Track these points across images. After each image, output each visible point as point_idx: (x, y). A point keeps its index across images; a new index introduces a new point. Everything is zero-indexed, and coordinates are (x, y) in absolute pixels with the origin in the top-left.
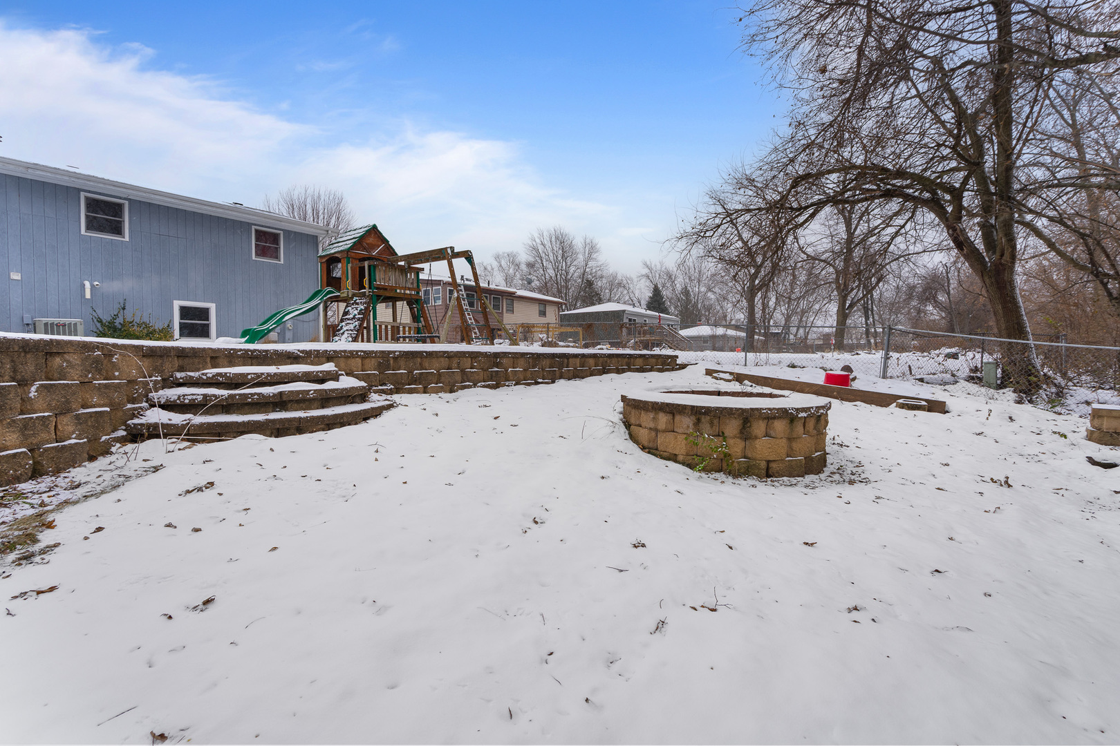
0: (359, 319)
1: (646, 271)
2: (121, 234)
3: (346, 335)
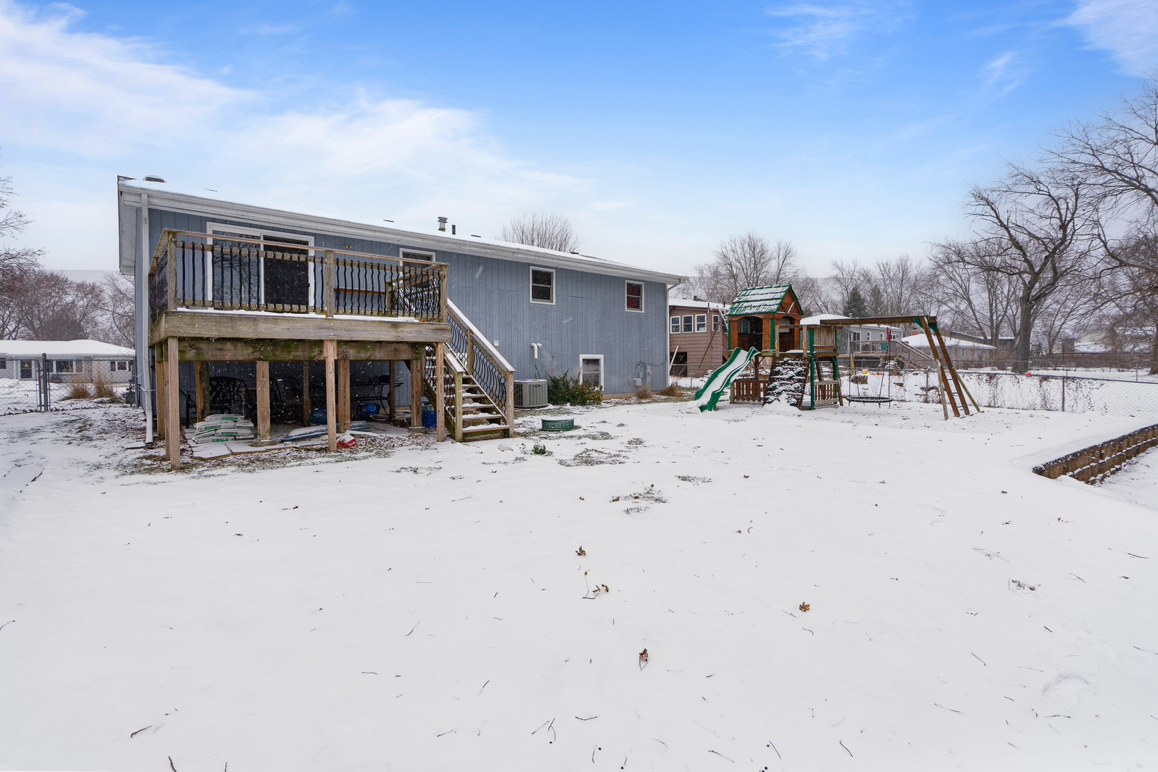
0: (799, 381)
1: (836, 272)
2: (549, 299)
3: (784, 395)
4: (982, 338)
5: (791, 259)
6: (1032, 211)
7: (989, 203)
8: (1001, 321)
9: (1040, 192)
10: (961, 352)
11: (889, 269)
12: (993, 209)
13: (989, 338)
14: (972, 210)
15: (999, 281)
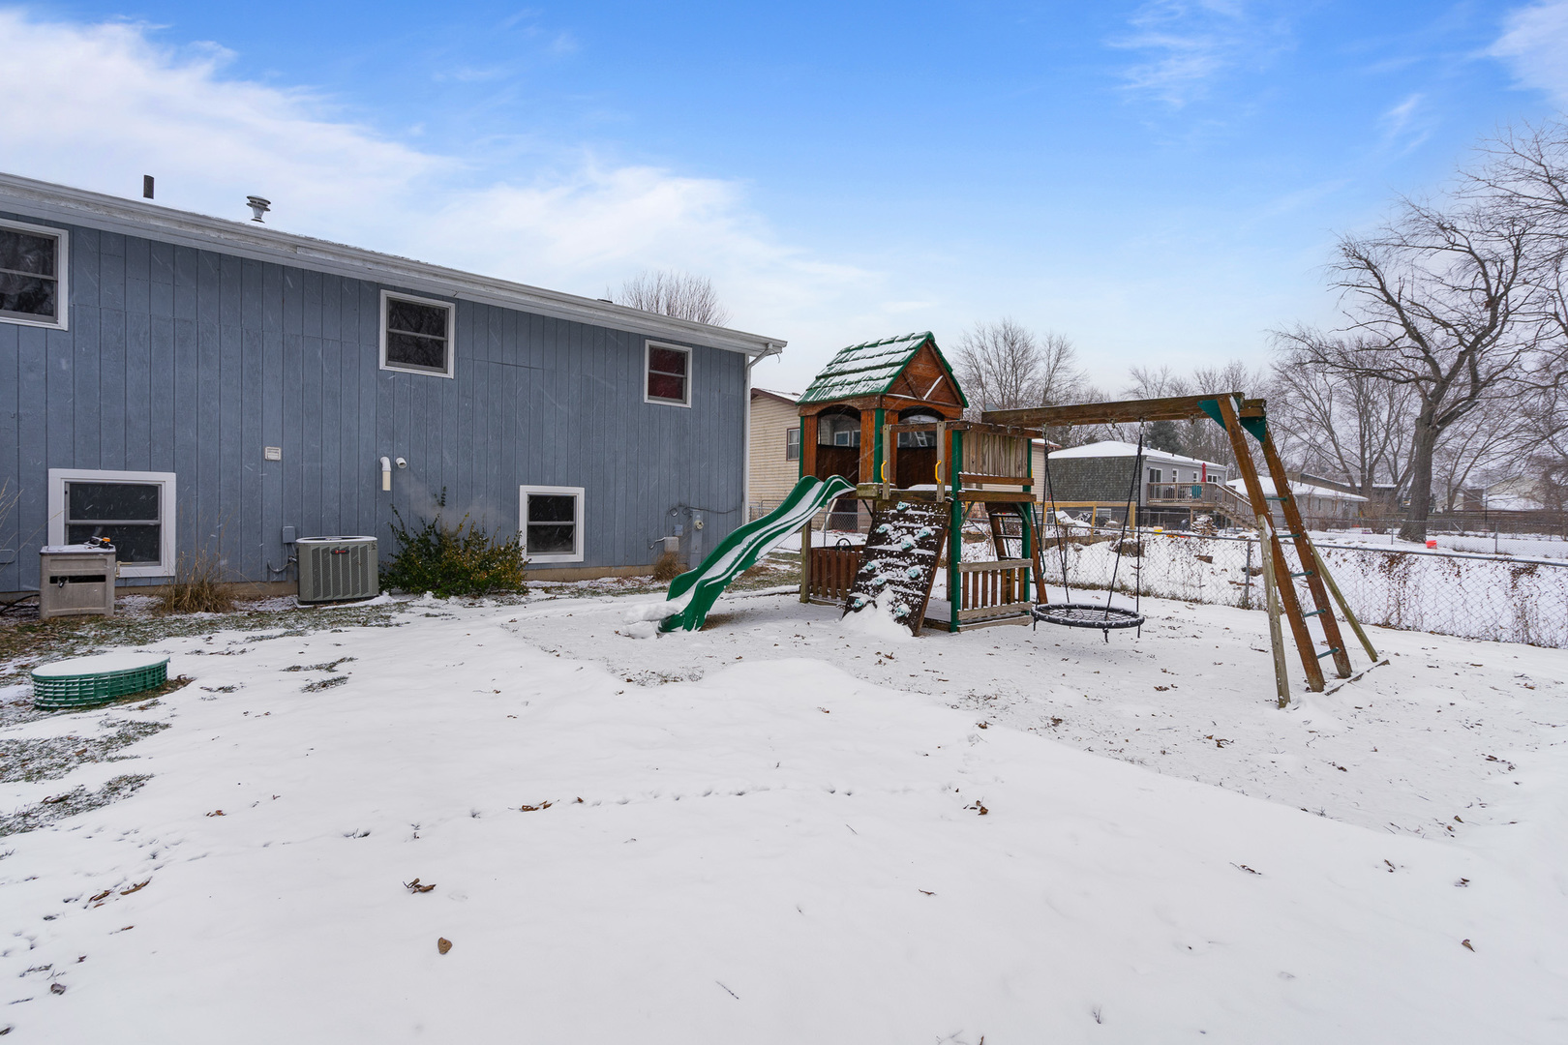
0: (922, 560)
1: (1136, 385)
2: (442, 366)
3: (888, 594)
4: (1349, 485)
5: (1067, 361)
6: (1440, 280)
7: (1370, 266)
8: (1377, 459)
9: (1455, 247)
10: (1317, 502)
11: (1214, 381)
12: (1376, 275)
13: (1359, 485)
14: (1342, 276)
15: (1374, 403)
